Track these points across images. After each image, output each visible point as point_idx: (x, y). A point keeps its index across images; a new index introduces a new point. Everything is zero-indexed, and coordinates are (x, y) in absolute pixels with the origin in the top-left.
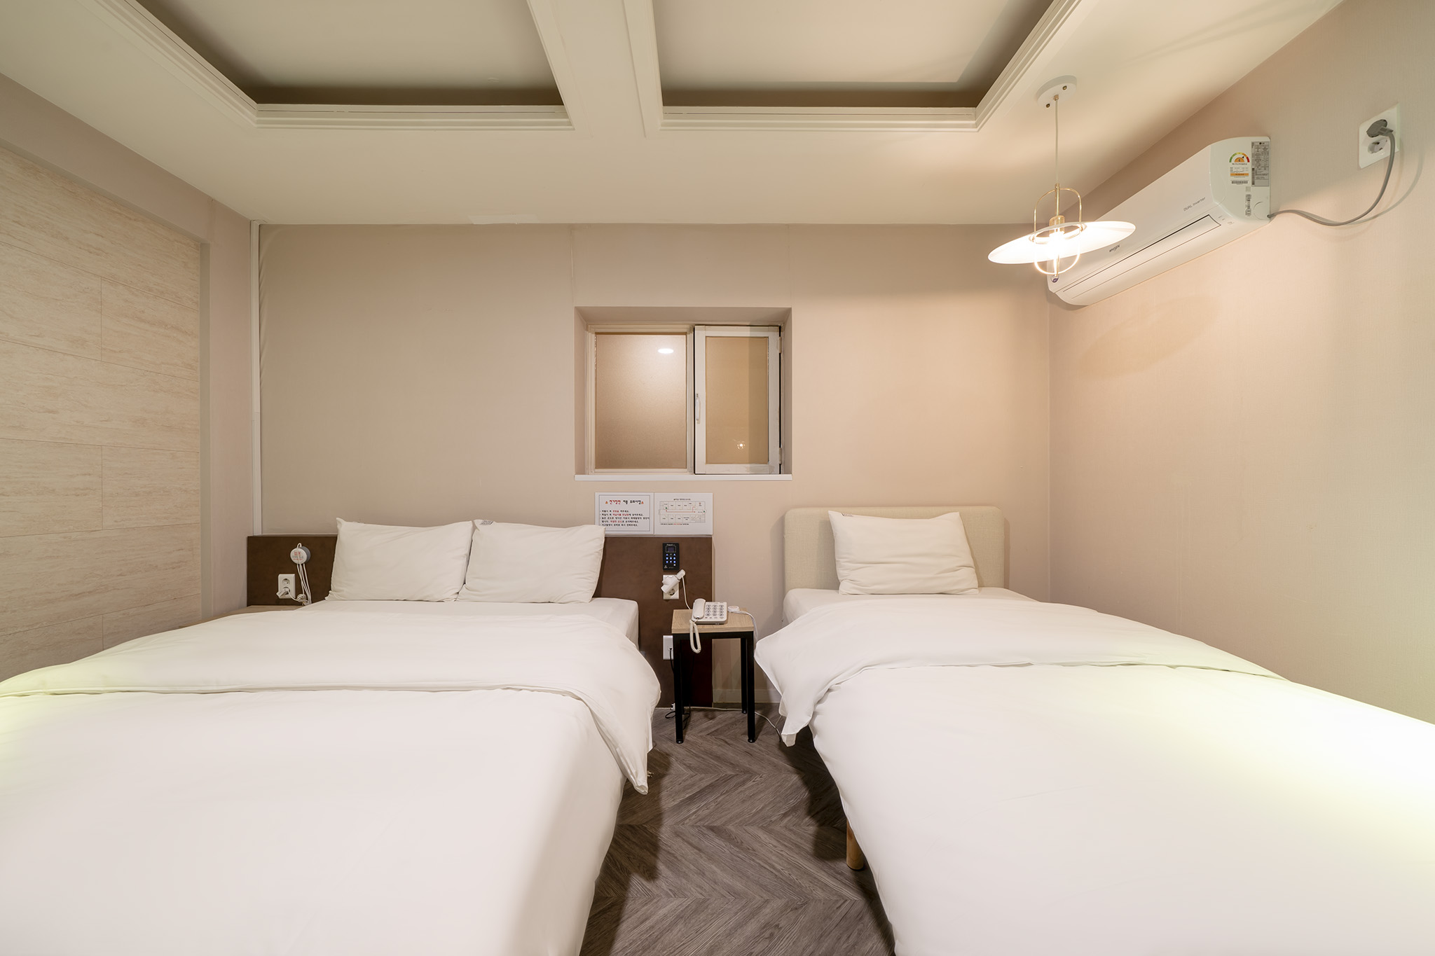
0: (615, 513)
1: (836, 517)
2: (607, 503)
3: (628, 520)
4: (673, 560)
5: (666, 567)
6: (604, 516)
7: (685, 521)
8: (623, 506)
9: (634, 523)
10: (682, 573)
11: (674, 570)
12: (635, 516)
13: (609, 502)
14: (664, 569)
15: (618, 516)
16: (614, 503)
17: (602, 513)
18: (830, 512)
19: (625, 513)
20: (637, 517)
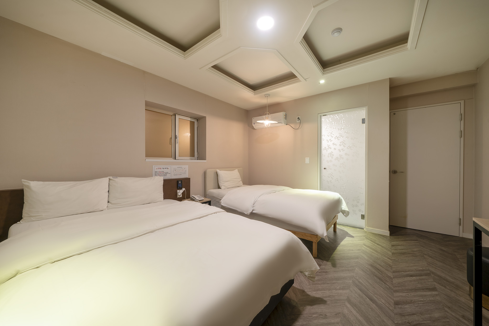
0: (159, 172)
1: (218, 171)
2: (157, 169)
3: (164, 174)
4: (180, 185)
5: (178, 188)
6: (156, 173)
7: (180, 174)
8: (162, 170)
9: (166, 175)
10: (184, 189)
11: (181, 189)
12: (166, 173)
13: (158, 169)
14: (177, 188)
15: (160, 173)
16: (159, 169)
17: (155, 172)
18: (217, 170)
19: (163, 172)
20: (167, 173)
